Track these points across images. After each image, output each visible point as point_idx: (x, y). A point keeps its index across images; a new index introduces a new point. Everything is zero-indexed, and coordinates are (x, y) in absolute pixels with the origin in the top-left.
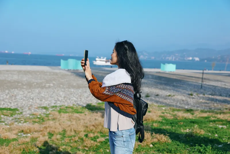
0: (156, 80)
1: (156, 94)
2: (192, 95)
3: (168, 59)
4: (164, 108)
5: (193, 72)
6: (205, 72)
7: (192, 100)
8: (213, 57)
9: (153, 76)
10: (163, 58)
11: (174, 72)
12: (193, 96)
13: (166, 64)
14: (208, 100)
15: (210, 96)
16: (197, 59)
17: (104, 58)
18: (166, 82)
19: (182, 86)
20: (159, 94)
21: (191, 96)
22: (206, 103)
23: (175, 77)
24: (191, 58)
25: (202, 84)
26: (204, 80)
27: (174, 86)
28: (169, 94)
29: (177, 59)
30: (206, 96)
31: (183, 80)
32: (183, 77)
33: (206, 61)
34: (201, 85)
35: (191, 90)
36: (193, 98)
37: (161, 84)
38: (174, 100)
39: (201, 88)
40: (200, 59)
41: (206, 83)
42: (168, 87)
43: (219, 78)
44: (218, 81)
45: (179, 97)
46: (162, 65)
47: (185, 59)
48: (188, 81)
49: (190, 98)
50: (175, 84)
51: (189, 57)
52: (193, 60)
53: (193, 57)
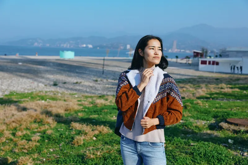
0: (58, 68)
1: (64, 82)
2: (96, 81)
3: (63, 46)
4: (76, 96)
5: (91, 59)
7: (98, 85)
9: (54, 63)
10: (58, 45)
11: (73, 59)
12: (99, 82)
13: (65, 51)
14: (113, 85)
15: (113, 81)
16: (90, 46)
18: (68, 69)
19: (84, 72)
20: (66, 82)
21: (97, 82)
22: (112, 88)
23: (75, 64)
24: (84, 46)
25: (103, 70)
26: (105, 67)
27: (77, 73)
28: (75, 81)
29: (72, 46)
30: (109, 80)
31: (84, 67)
32: (83, 63)
33: (98, 48)
34: (102, 70)
35: (94, 76)
36: (99, 84)
37: (64, 71)
38: (82, 86)
39: (103, 74)
40: (93, 46)
41: (106, 68)
42: (73, 74)
43: (115, 63)
44: (117, 66)
45: (87, 83)
46: (61, 52)
47: (80, 46)
48: (90, 68)
49: (96, 84)
50: (77, 71)
51: (83, 44)
52: (87, 47)
53: (86, 44)
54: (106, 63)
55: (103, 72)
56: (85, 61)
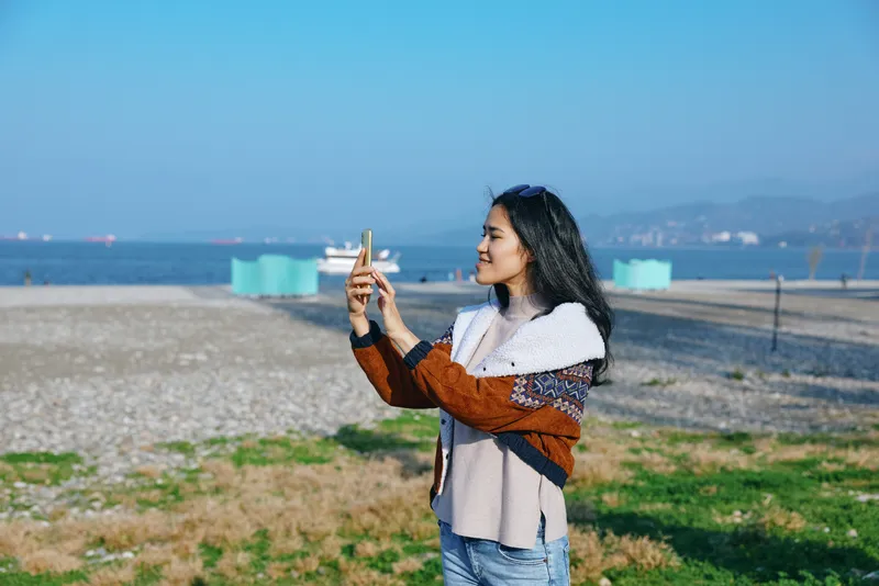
2: (739, 377)
3: (640, 243)
4: (635, 433)
5: (731, 289)
6: (785, 285)
7: (740, 396)
8: (812, 230)
10: (621, 239)
11: (665, 290)
12: (746, 383)
13: (634, 261)
14: (803, 394)
15: (810, 380)
16: (749, 238)
17: (354, 247)
19: (698, 342)
20: (612, 378)
21: (736, 383)
22: (798, 406)
23: (668, 311)
24: (725, 236)
25: (775, 334)
26: (782, 319)
27: (667, 345)
28: (650, 376)
29: (674, 241)
30: (796, 378)
31: (702, 322)
32: (700, 308)
33: (783, 245)
34: (770, 336)
35: (734, 358)
36: (745, 389)
37: (619, 338)
38: (672, 398)
39: (772, 351)
40: (760, 236)
41: (792, 328)
42: (646, 351)
43: (839, 306)
44: (836, 319)
45: (692, 386)
46: (618, 266)
47: (706, 239)
48: (720, 325)
49: (731, 388)
50: (671, 337)
51: (720, 231)
52: (735, 243)
53: (733, 231)
54: (786, 303)
55: (775, 341)
56: (712, 300)
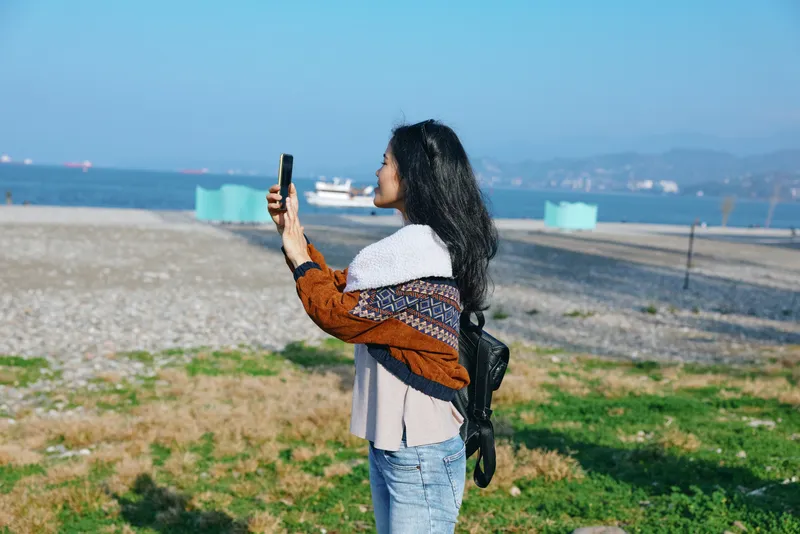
0: (527, 261)
1: (530, 309)
2: (652, 311)
3: (571, 186)
4: (555, 359)
5: (653, 233)
6: (698, 230)
7: (652, 328)
8: (727, 181)
9: (516, 244)
10: (553, 183)
11: (590, 231)
12: (658, 317)
13: (563, 204)
14: (709, 329)
15: (717, 316)
16: (670, 187)
17: (342, 183)
18: (562, 268)
19: (617, 279)
20: (538, 308)
21: (650, 317)
22: (705, 340)
23: (592, 250)
24: (648, 184)
25: (687, 274)
26: (694, 261)
27: (589, 280)
28: (572, 307)
29: (602, 187)
30: (703, 314)
31: (623, 261)
32: (621, 248)
33: (700, 194)
34: (683, 276)
35: (650, 294)
36: (657, 323)
37: (546, 272)
38: (591, 328)
39: (684, 289)
40: (679, 187)
41: (704, 269)
42: (571, 286)
43: (747, 252)
44: (743, 262)
45: (611, 319)
46: (549, 207)
47: (630, 185)
48: (638, 264)
49: (645, 321)
50: (593, 273)
51: (643, 179)
52: (657, 191)
53: (655, 179)
54: (699, 247)
55: (687, 280)
56: (632, 241)
